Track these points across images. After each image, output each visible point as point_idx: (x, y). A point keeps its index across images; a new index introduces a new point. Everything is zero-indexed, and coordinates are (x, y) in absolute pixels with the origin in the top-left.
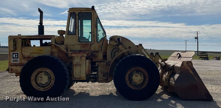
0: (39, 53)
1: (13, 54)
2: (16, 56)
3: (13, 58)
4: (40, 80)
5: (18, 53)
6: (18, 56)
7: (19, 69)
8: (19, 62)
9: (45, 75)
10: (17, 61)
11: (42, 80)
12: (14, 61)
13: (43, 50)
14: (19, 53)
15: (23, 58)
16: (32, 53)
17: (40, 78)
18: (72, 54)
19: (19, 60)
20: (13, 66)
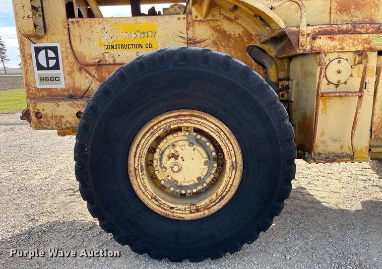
0: (141, 46)
1: (38, 50)
2: (48, 58)
3: (40, 67)
4: (169, 170)
5: (56, 48)
6: (57, 58)
7: (69, 112)
8: (63, 86)
9: (191, 144)
10: (56, 79)
11: (180, 169)
12: (42, 79)
13: (154, 34)
14: (58, 45)
15: (76, 67)
16: (112, 47)
17: (169, 158)
18: (314, 38)
19: (62, 78)
20: (42, 99)
